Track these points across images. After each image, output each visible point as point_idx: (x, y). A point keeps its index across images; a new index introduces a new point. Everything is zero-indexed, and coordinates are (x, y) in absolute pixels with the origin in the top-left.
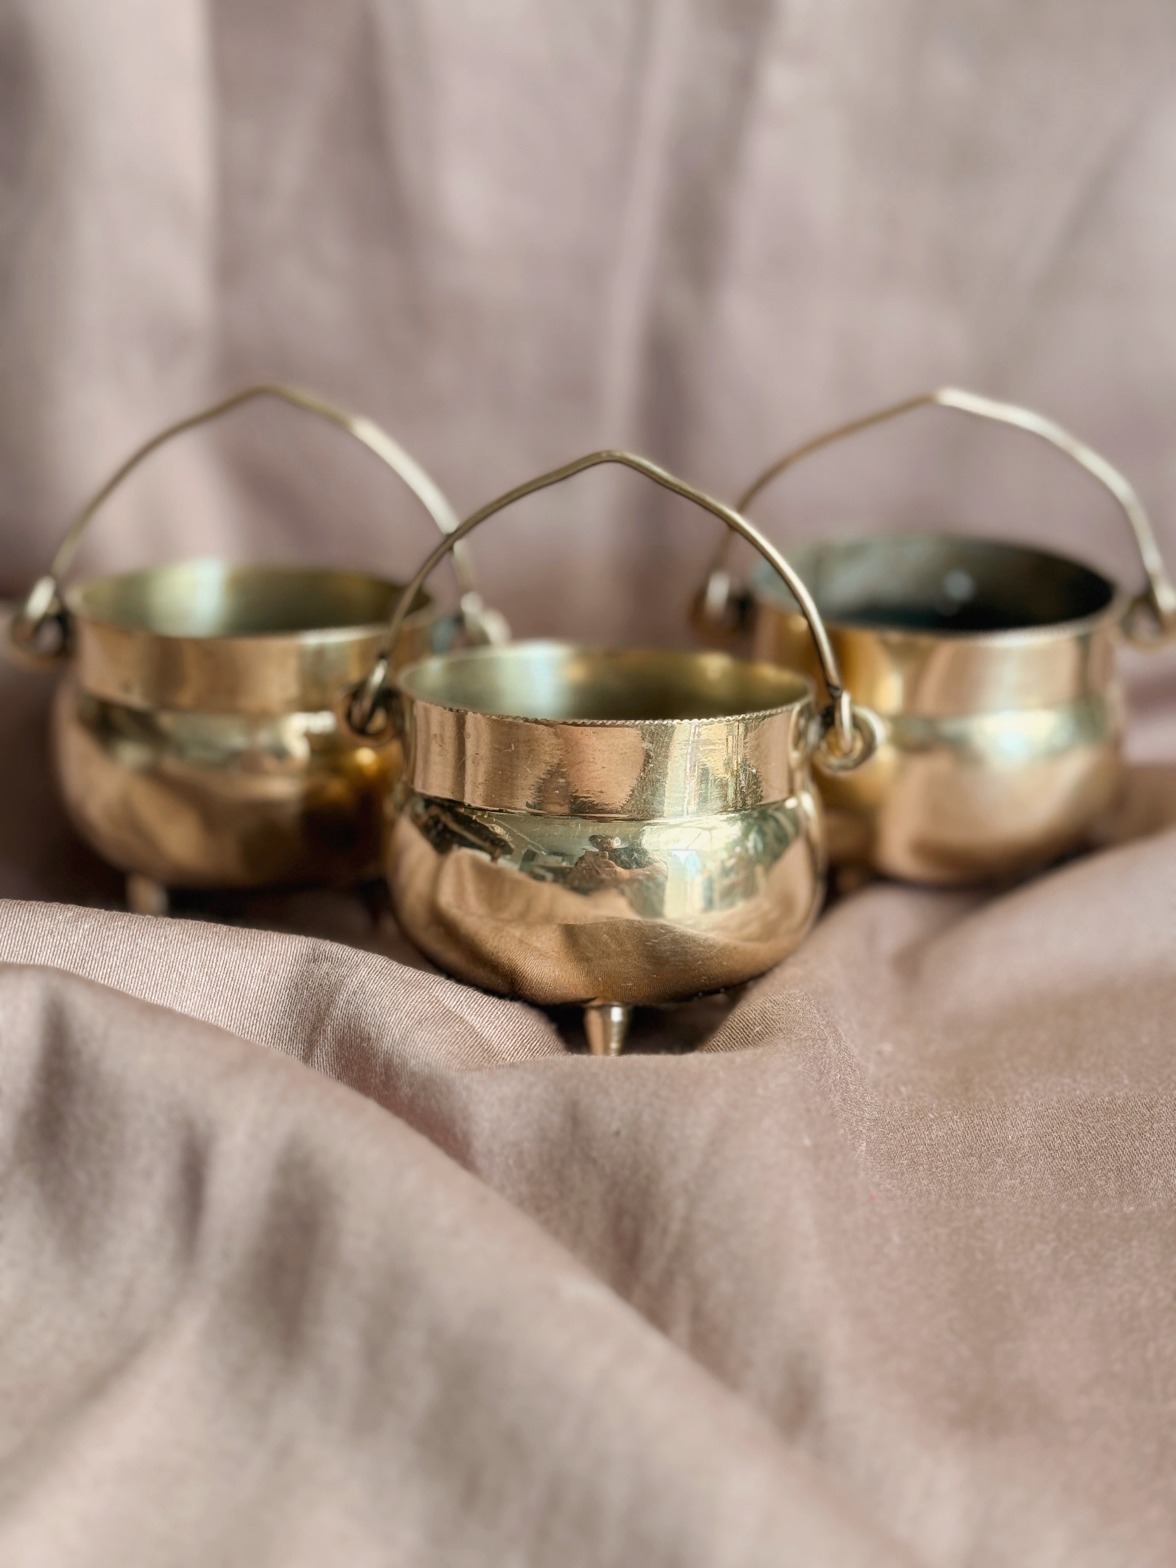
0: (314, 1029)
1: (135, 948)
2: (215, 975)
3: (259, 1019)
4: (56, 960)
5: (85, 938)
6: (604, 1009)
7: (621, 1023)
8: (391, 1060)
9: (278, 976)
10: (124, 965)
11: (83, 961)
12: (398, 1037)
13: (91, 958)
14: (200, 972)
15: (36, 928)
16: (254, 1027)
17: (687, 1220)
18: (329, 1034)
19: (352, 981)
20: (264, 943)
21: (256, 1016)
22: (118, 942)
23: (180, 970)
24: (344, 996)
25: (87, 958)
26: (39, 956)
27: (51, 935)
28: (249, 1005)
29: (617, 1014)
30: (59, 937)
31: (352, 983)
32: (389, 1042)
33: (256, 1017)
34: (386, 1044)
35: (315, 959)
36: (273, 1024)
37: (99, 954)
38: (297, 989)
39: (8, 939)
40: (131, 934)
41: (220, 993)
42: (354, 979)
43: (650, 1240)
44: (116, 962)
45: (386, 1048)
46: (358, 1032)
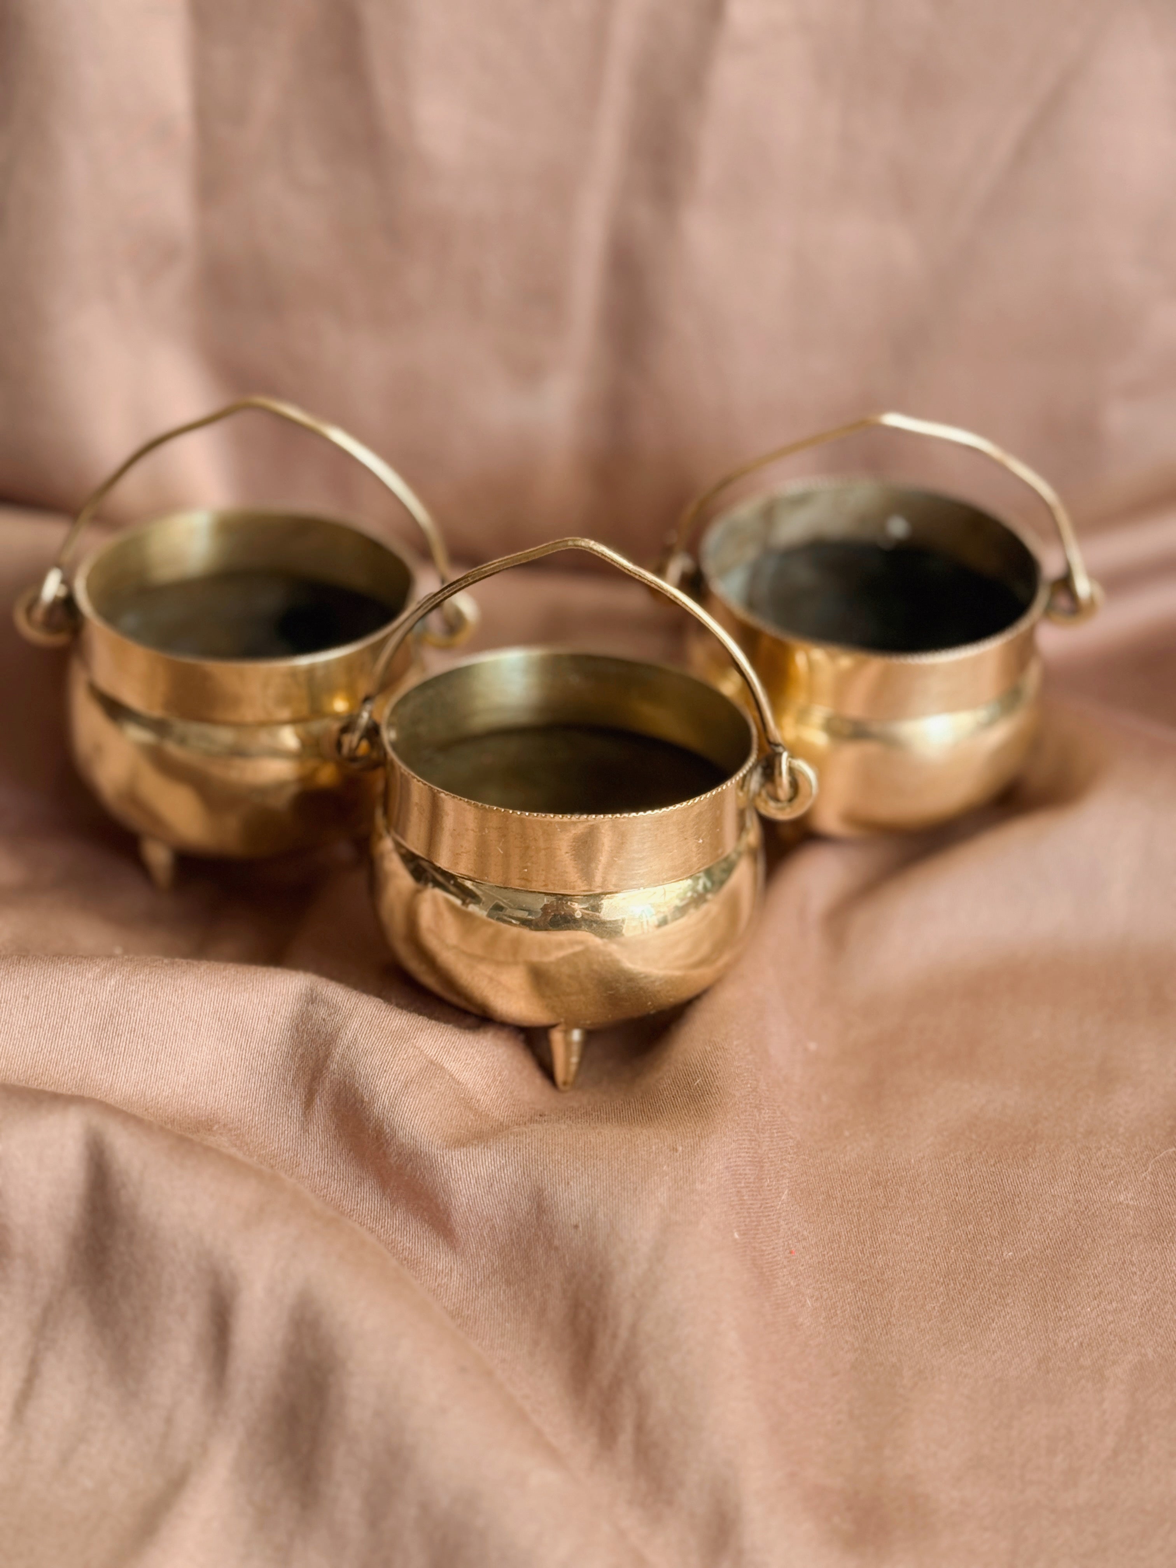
0: (314, 1079)
1: (156, 1001)
2: (226, 1020)
3: (265, 1059)
4: (88, 1018)
5: (112, 994)
6: (567, 1031)
7: (579, 1042)
8: (381, 1127)
9: (281, 1016)
10: (147, 1019)
11: (112, 1017)
12: (387, 1103)
13: (118, 1013)
14: (213, 1018)
15: (69, 988)
16: (261, 1067)
17: (634, 1329)
18: (327, 1085)
19: (346, 1034)
20: (268, 986)
21: (263, 1056)
22: (141, 997)
23: (195, 1018)
24: (339, 1050)
25: (115, 1015)
26: (73, 1015)
27: (82, 994)
28: (257, 1046)
29: (576, 1035)
30: (89, 995)
31: (346, 1037)
32: (379, 1108)
33: (263, 1058)
34: (377, 1109)
35: (312, 999)
36: (278, 1064)
37: (125, 1010)
38: (297, 1030)
39: (46, 1001)
40: (152, 987)
41: (231, 1036)
42: (348, 1032)
43: (603, 1341)
44: (140, 1016)
45: (377, 1114)
46: (353, 1091)
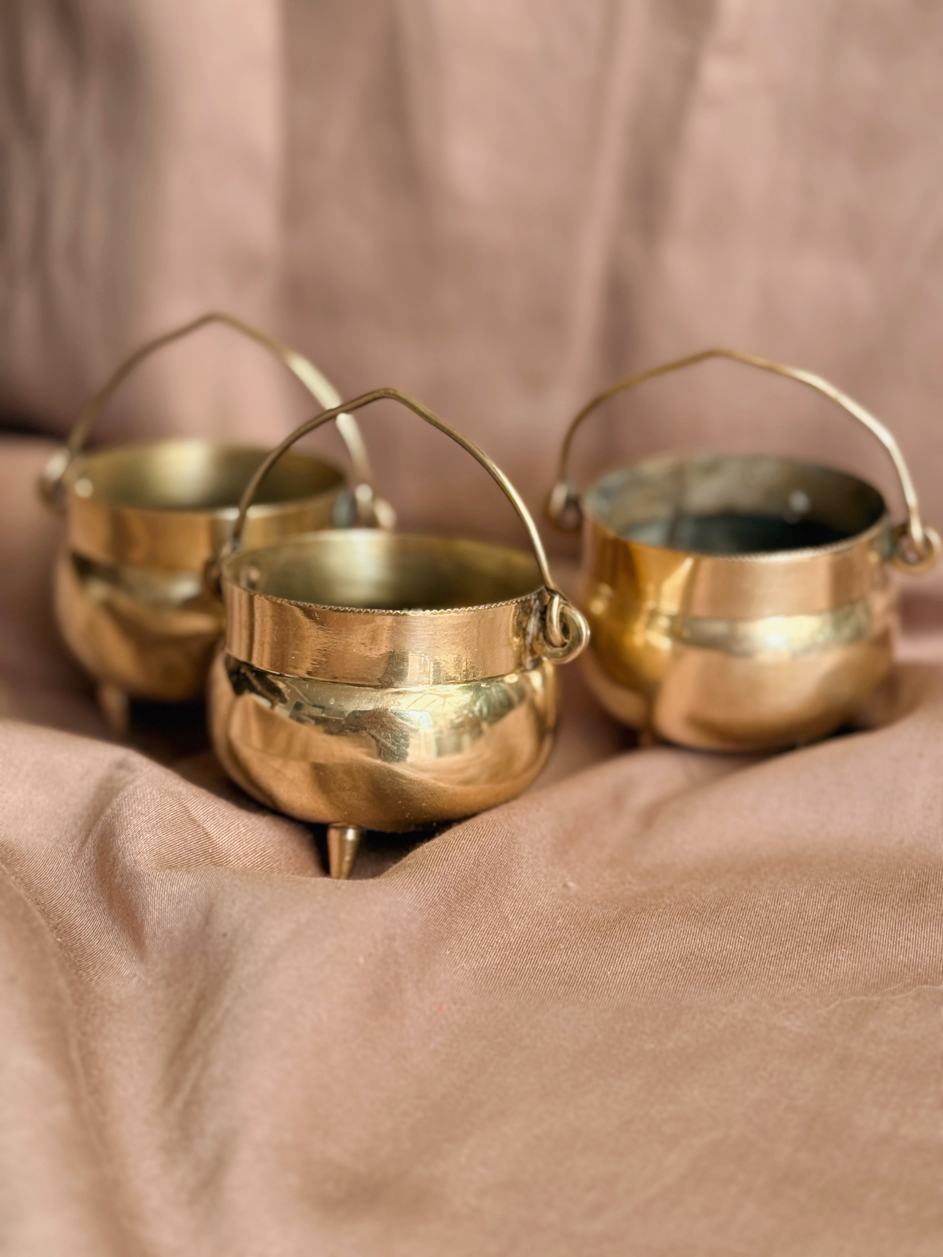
6: (343, 830)
7: (353, 842)
29: (351, 835)
